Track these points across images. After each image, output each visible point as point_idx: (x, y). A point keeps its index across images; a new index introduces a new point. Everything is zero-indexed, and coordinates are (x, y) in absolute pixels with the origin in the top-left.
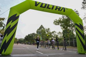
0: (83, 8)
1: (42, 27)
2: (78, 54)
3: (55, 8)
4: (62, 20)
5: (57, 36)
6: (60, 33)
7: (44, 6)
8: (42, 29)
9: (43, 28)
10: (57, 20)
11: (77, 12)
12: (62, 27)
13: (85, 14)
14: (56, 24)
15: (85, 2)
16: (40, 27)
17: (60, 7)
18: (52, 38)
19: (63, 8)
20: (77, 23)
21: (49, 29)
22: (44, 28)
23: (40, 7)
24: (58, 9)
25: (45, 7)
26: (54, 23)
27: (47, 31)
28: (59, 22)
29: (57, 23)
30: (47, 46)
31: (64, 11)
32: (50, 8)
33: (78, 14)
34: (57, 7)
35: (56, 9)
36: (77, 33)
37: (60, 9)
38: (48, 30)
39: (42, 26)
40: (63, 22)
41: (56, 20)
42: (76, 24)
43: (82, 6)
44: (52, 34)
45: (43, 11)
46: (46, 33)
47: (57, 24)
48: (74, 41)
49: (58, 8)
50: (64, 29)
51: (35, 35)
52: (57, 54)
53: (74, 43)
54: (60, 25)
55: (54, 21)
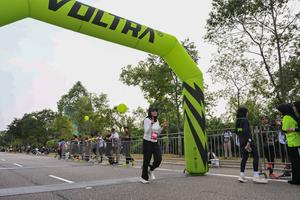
0: (210, 37)
1: (78, 88)
2: (187, 176)
3: (121, 25)
4: (147, 69)
5: (130, 121)
6: (141, 111)
7: (82, 12)
8: (81, 95)
9: (84, 91)
10: (133, 67)
11: (192, 47)
12: (148, 93)
13: (212, 57)
14: (128, 83)
15: (214, 20)
16: (71, 87)
17: (139, 27)
18: (115, 127)
19: (148, 30)
20: (186, 82)
21: (103, 97)
22: (85, 94)
23: (69, 15)
24: (130, 32)
25: (86, 18)
26: (122, 76)
27: (98, 105)
28: (139, 75)
29: (131, 77)
30: (94, 156)
31: (152, 40)
32: (105, 25)
33: (195, 53)
34: (128, 23)
35: (125, 31)
36: (185, 112)
37: (140, 33)
38: (99, 102)
39: (79, 84)
40: (150, 76)
41: (129, 66)
42: (185, 85)
43: (205, 32)
44: (115, 115)
45: (79, 30)
46: (96, 110)
47: (132, 80)
48: (179, 137)
49: (132, 29)
50: (153, 100)
51: (53, 117)
52: (121, 180)
53: (180, 144)
54: (141, 84)
55: (121, 72)
